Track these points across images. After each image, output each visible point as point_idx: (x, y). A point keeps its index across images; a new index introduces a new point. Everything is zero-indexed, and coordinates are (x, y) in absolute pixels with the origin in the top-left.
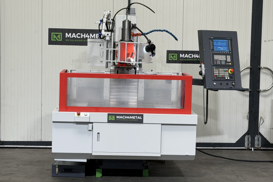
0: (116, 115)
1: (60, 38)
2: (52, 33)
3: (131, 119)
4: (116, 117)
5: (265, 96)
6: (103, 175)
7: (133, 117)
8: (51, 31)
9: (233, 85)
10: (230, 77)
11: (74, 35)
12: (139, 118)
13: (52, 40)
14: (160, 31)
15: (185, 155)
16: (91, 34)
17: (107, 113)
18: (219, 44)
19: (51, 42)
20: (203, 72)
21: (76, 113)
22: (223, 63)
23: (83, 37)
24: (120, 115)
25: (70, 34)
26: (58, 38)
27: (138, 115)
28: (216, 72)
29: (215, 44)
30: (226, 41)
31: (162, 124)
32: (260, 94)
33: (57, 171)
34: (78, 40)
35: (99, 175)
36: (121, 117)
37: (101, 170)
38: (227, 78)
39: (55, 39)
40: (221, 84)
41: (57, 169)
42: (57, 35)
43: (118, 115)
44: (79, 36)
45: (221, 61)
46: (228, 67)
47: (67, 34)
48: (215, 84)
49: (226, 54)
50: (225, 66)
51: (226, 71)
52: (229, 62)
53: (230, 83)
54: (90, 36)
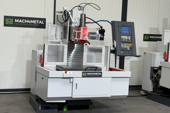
0: (87, 73)
1: (11, 22)
2: (6, 19)
3: (95, 75)
4: (87, 74)
5: (127, 59)
6: (67, 110)
7: (97, 74)
8: (6, 17)
9: (132, 53)
10: (131, 49)
11: (20, 21)
12: (100, 74)
13: (6, 23)
14: (104, 21)
15: (123, 95)
16: (31, 21)
17: (82, 71)
18: (124, 29)
19: (5, 25)
20: (115, 46)
21: (64, 72)
22: (126, 40)
23: (26, 22)
24: (89, 72)
25: (18, 20)
26: (10, 22)
27: (99, 72)
28: (122, 46)
29: (122, 29)
30: (128, 27)
31: (112, 77)
32: (125, 58)
33: (40, 109)
34: (23, 24)
35: (65, 110)
36: (90, 74)
37: (67, 106)
38: (129, 49)
39: (8, 23)
40: (125, 53)
41: (40, 107)
42: (9, 20)
43: (88, 72)
44: (24, 21)
45: (125, 39)
46: (129, 43)
47: (16, 20)
48: (122, 52)
49: (128, 36)
50: (127, 42)
51: (128, 45)
52: (130, 40)
53: (130, 52)
54: (30, 21)
